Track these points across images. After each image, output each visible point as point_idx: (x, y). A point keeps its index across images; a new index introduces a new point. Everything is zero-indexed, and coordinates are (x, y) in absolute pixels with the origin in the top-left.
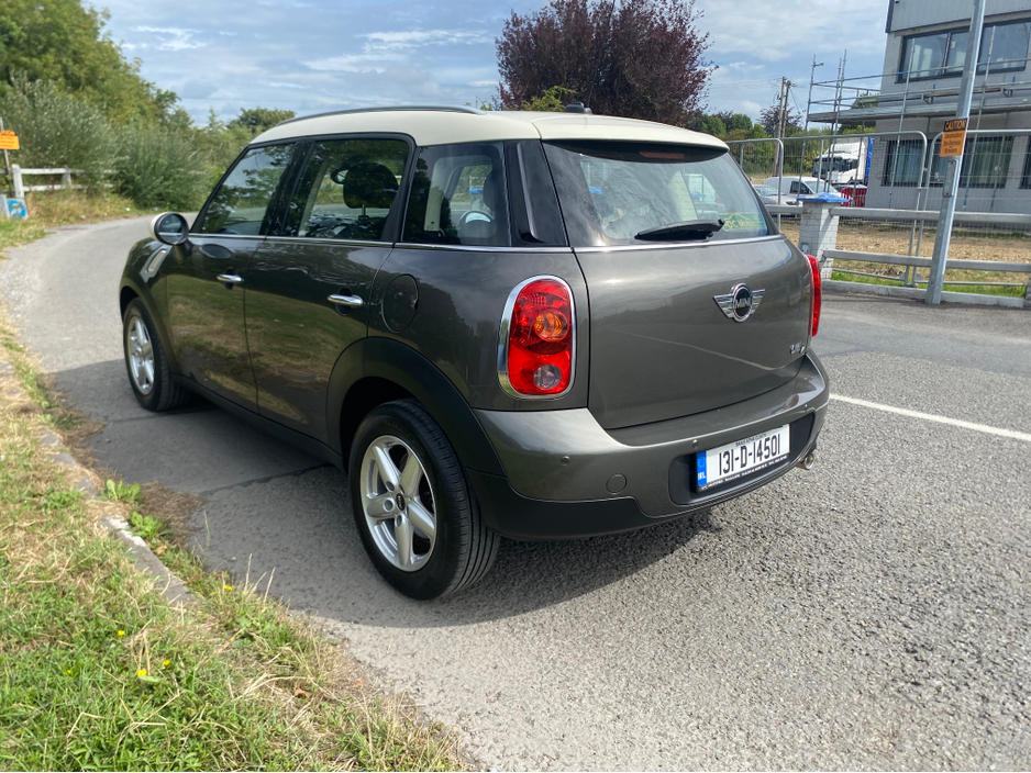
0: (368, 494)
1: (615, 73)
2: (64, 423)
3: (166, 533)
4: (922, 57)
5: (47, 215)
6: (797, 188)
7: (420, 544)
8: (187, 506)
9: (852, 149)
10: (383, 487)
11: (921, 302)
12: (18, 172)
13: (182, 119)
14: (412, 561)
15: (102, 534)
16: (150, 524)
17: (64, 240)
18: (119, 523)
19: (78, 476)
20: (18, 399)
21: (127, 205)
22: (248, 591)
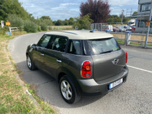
0: (62, 88)
1: (97, 11)
2: (19, 73)
3: (34, 92)
4: (144, 8)
5: (14, 34)
6: (125, 27)
7: (69, 96)
8: (36, 87)
9: (133, 21)
10: (64, 87)
11: (143, 48)
12: (10, 28)
13: (33, 18)
14: (68, 98)
15: (25, 93)
16: (32, 91)
17: (17, 38)
18: (27, 91)
19: (21, 82)
20: (12, 69)
21: (25, 32)
22: (46, 103)
